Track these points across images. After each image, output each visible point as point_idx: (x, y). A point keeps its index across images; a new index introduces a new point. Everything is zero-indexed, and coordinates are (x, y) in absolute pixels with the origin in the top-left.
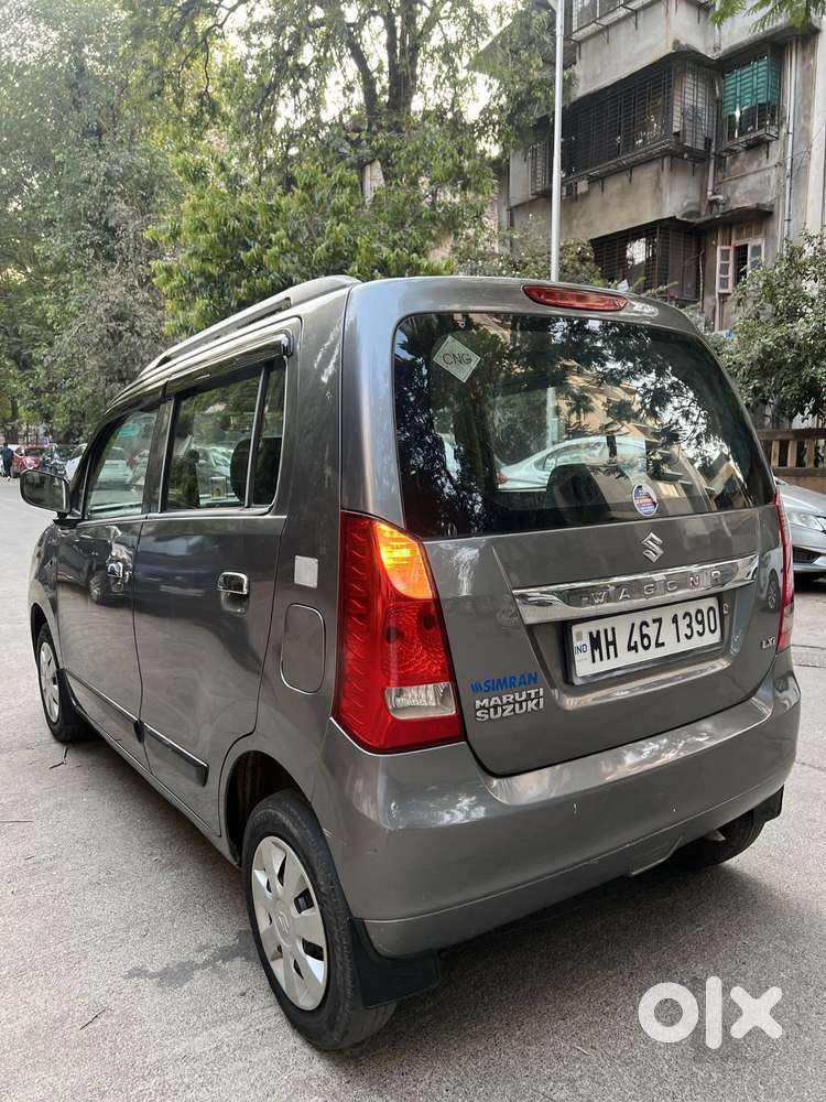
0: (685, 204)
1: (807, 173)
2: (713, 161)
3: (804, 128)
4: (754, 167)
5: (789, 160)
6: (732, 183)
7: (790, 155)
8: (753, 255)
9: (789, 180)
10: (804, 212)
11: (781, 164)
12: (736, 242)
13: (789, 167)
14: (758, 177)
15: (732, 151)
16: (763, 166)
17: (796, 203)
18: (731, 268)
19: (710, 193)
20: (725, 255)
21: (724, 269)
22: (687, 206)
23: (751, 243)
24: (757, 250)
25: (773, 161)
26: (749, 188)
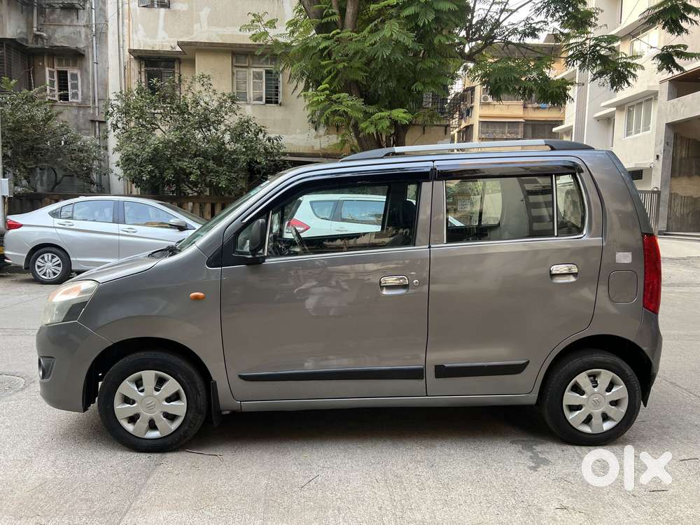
0: (19, 31)
1: (106, 36)
2: (35, 8)
3: (101, 9)
4: (68, 22)
5: (94, 25)
6: (52, 27)
7: (94, 22)
8: (72, 79)
9: (94, 38)
10: (106, 61)
11: (88, 26)
12: (57, 68)
13: (94, 30)
14: (71, 29)
15: (52, 6)
16: (75, 23)
17: (100, 54)
18: (56, 83)
19: (35, 29)
20: (51, 74)
21: (52, 83)
22: (20, 33)
23: (70, 71)
24: (74, 77)
25: (83, 22)
26: (66, 35)
